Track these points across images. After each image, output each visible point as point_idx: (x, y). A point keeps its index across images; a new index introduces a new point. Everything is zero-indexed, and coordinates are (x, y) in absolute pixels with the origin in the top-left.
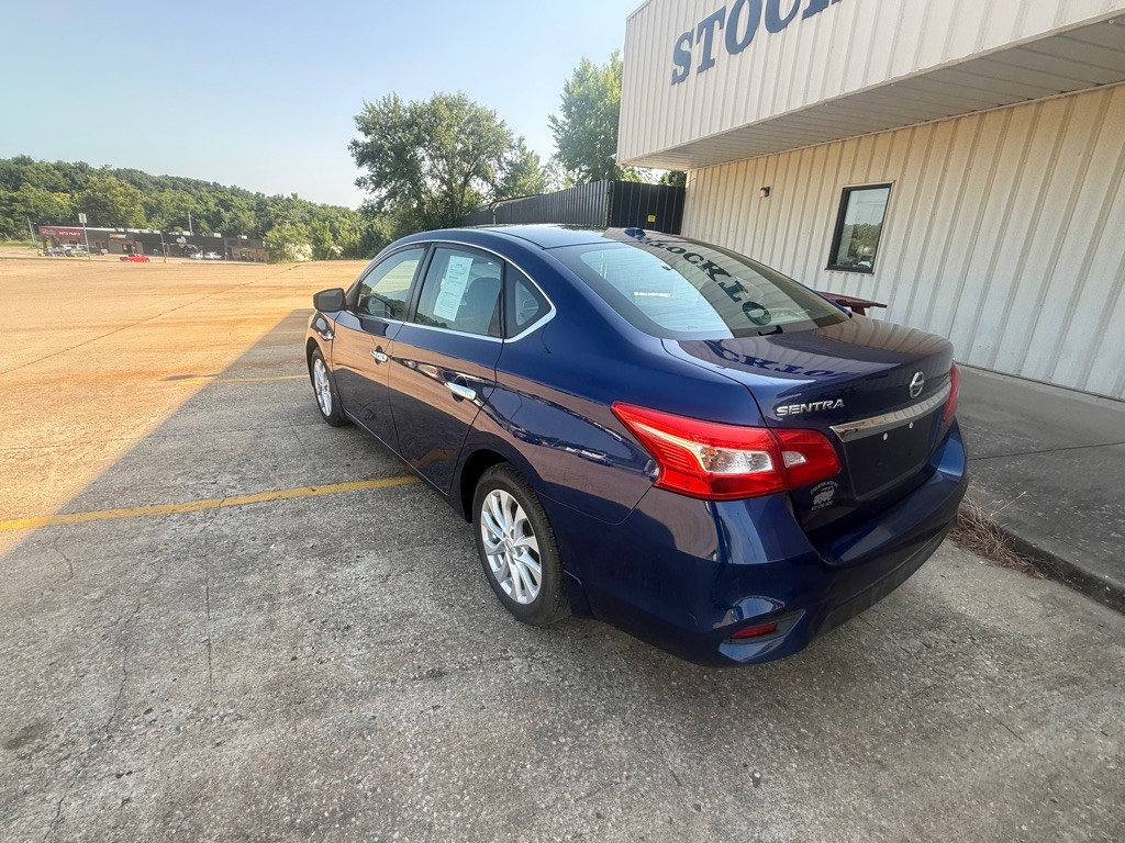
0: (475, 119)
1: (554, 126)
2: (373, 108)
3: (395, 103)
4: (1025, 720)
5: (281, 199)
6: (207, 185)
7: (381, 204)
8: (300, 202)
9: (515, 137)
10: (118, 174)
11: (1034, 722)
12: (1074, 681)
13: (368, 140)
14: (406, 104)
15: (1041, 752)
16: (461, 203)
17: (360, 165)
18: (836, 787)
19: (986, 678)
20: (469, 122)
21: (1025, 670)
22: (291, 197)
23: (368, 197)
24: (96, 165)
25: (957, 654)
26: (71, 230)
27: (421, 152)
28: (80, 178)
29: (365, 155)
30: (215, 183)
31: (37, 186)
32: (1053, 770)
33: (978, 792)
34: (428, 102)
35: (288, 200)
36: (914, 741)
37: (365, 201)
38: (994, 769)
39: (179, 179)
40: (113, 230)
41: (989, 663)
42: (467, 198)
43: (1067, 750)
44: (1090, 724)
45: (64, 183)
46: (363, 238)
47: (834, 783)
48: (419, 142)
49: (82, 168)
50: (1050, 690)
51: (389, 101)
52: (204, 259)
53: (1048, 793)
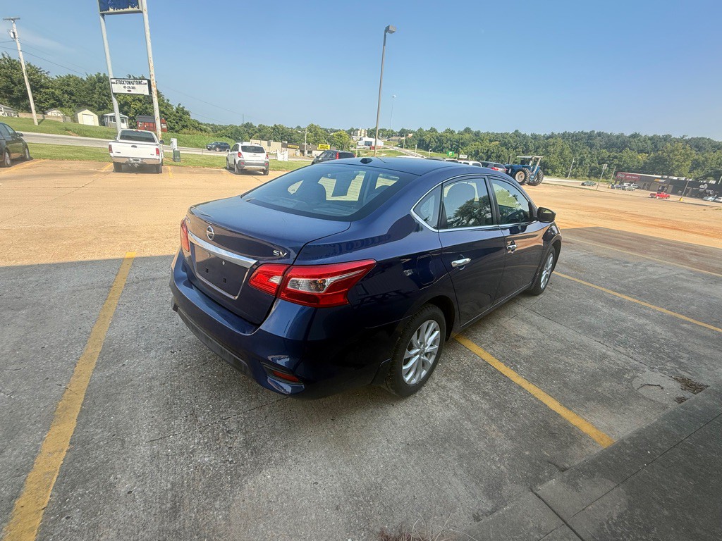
4: (158, 452)
10: (687, 141)
11: (155, 456)
12: (175, 510)
15: (137, 447)
19: (194, 451)
21: (194, 479)
24: (676, 136)
25: (219, 444)
26: (634, 176)
28: (660, 145)
31: (633, 150)
32: (126, 446)
33: (134, 409)
36: (168, 399)
38: (140, 421)
40: (660, 177)
41: (206, 459)
43: (132, 461)
44: (139, 489)
45: (650, 147)
49: (667, 138)
50: (173, 485)
53: (118, 436)
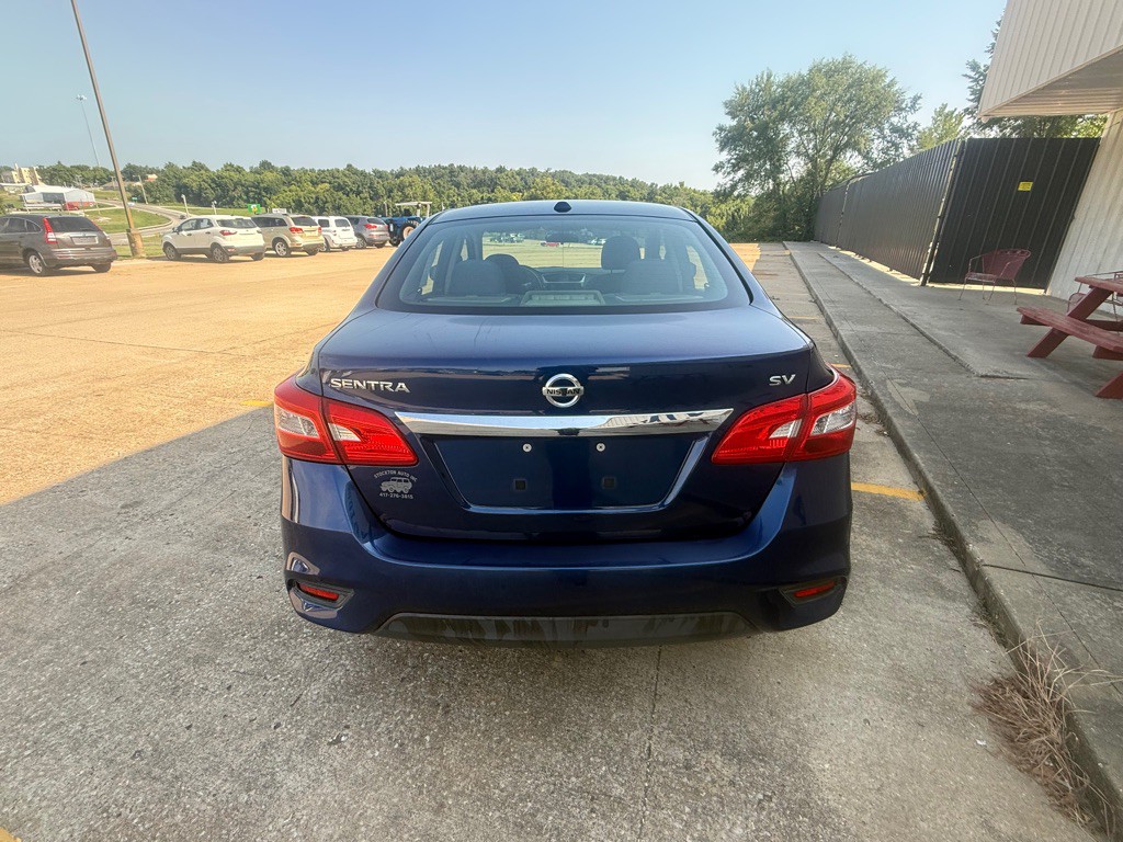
0: (858, 83)
1: (972, 74)
2: (744, 89)
3: (769, 78)
5: (669, 187)
6: (614, 179)
7: (734, 187)
8: (686, 189)
9: (908, 96)
10: (553, 176)
13: (734, 123)
14: (779, 77)
16: (825, 181)
17: (722, 150)
18: (376, 791)
20: (850, 86)
22: (678, 185)
23: (722, 181)
24: (542, 169)
25: (710, 795)
27: (786, 128)
28: (530, 181)
29: (729, 140)
30: (620, 177)
31: (504, 188)
34: (805, 72)
35: (676, 188)
36: (503, 819)
37: (719, 185)
39: (594, 176)
42: (833, 174)
45: (520, 184)
46: (727, 223)
47: (379, 788)
48: (782, 118)
49: (533, 172)
51: (762, 78)
52: (597, 244)
